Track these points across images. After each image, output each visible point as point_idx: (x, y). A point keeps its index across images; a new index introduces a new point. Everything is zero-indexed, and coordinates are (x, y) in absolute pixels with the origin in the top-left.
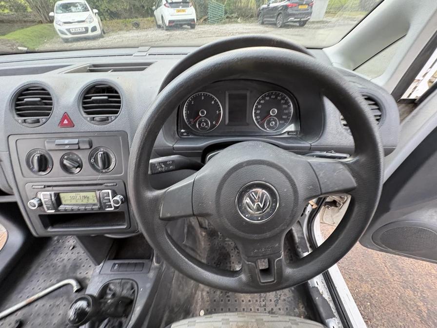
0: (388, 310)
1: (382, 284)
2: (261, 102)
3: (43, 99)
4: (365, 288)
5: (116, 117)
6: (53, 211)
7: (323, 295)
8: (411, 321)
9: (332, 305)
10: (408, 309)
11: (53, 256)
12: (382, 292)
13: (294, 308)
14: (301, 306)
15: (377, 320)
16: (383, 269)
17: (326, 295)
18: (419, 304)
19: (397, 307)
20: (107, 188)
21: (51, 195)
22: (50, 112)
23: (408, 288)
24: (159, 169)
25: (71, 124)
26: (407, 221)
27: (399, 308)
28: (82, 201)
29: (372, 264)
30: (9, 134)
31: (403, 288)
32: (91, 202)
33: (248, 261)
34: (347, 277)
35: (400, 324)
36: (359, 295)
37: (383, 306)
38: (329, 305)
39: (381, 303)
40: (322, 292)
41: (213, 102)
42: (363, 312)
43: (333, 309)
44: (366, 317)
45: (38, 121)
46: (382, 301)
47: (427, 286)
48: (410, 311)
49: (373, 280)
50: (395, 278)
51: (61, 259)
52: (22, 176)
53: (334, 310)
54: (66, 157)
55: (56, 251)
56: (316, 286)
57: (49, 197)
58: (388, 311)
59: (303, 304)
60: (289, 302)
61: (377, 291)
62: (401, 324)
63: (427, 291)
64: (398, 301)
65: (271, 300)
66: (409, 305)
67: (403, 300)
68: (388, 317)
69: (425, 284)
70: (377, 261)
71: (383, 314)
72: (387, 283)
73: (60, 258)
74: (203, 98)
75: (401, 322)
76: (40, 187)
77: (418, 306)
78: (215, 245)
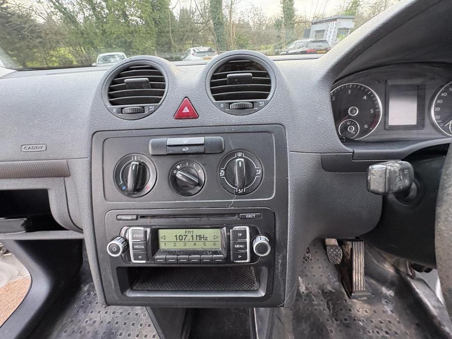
2: (443, 95)
3: (151, 79)
5: (266, 103)
6: (144, 262)
11: (81, 315)
20: (244, 221)
21: (146, 232)
22: (160, 97)
25: (193, 115)
28: (195, 244)
30: (96, 130)
32: (209, 246)
45: (142, 110)
51: (92, 321)
52: (104, 198)
54: (178, 167)
55: (85, 308)
57: (142, 236)
73: (90, 320)
76: (129, 217)
78: (300, 309)
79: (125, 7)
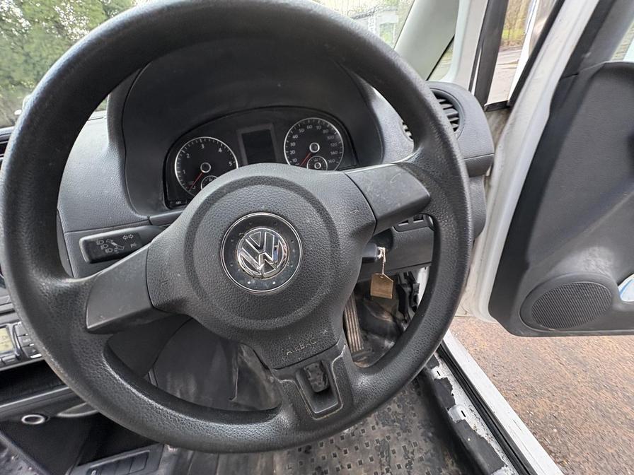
0: (585, 432)
1: (564, 392)
2: (294, 137)
4: (542, 406)
7: (477, 432)
8: (624, 441)
9: (494, 445)
10: (614, 423)
12: (570, 406)
13: (440, 469)
14: (449, 462)
15: (576, 455)
16: (559, 369)
17: (483, 431)
18: (625, 410)
19: (597, 425)
23: (602, 389)
24: (107, 251)
26: (558, 278)
27: (600, 425)
29: (540, 365)
31: (596, 390)
33: (282, 378)
34: (511, 395)
35: (610, 451)
36: (538, 420)
37: (576, 427)
38: (489, 445)
39: (572, 423)
40: (475, 427)
41: (220, 150)
42: (551, 448)
43: (498, 452)
44: (558, 455)
46: (573, 420)
47: (626, 379)
48: (617, 426)
49: (550, 389)
50: (580, 379)
53: (501, 454)
56: (463, 418)
58: (587, 435)
59: (452, 456)
60: (429, 460)
61: (560, 407)
62: (612, 451)
63: (629, 387)
64: (594, 414)
65: (399, 467)
66: (612, 416)
67: (601, 411)
68: (590, 444)
69: (621, 375)
70: (546, 358)
71: (580, 441)
72: (571, 389)
74: (203, 147)
75: (611, 448)
77: (625, 415)
79: (57, 15)
